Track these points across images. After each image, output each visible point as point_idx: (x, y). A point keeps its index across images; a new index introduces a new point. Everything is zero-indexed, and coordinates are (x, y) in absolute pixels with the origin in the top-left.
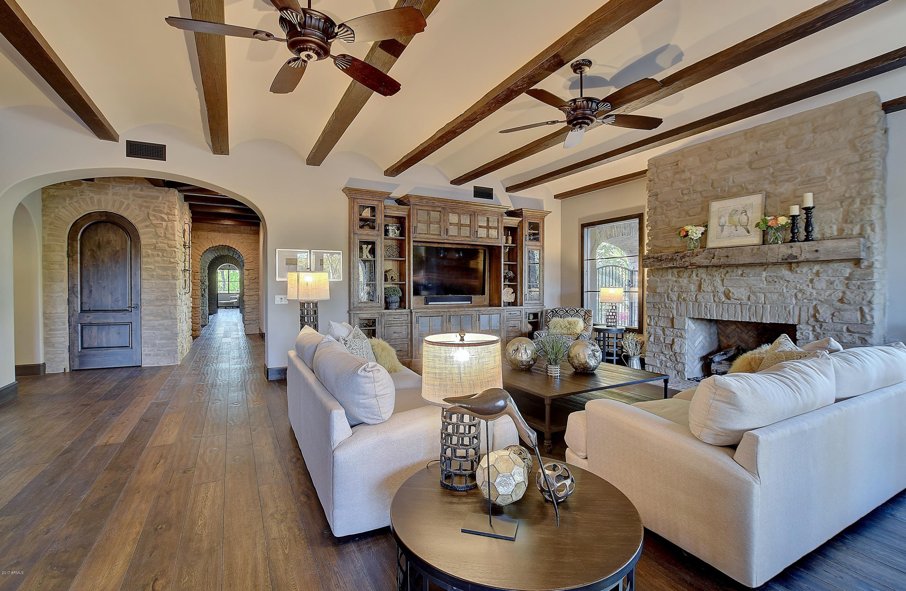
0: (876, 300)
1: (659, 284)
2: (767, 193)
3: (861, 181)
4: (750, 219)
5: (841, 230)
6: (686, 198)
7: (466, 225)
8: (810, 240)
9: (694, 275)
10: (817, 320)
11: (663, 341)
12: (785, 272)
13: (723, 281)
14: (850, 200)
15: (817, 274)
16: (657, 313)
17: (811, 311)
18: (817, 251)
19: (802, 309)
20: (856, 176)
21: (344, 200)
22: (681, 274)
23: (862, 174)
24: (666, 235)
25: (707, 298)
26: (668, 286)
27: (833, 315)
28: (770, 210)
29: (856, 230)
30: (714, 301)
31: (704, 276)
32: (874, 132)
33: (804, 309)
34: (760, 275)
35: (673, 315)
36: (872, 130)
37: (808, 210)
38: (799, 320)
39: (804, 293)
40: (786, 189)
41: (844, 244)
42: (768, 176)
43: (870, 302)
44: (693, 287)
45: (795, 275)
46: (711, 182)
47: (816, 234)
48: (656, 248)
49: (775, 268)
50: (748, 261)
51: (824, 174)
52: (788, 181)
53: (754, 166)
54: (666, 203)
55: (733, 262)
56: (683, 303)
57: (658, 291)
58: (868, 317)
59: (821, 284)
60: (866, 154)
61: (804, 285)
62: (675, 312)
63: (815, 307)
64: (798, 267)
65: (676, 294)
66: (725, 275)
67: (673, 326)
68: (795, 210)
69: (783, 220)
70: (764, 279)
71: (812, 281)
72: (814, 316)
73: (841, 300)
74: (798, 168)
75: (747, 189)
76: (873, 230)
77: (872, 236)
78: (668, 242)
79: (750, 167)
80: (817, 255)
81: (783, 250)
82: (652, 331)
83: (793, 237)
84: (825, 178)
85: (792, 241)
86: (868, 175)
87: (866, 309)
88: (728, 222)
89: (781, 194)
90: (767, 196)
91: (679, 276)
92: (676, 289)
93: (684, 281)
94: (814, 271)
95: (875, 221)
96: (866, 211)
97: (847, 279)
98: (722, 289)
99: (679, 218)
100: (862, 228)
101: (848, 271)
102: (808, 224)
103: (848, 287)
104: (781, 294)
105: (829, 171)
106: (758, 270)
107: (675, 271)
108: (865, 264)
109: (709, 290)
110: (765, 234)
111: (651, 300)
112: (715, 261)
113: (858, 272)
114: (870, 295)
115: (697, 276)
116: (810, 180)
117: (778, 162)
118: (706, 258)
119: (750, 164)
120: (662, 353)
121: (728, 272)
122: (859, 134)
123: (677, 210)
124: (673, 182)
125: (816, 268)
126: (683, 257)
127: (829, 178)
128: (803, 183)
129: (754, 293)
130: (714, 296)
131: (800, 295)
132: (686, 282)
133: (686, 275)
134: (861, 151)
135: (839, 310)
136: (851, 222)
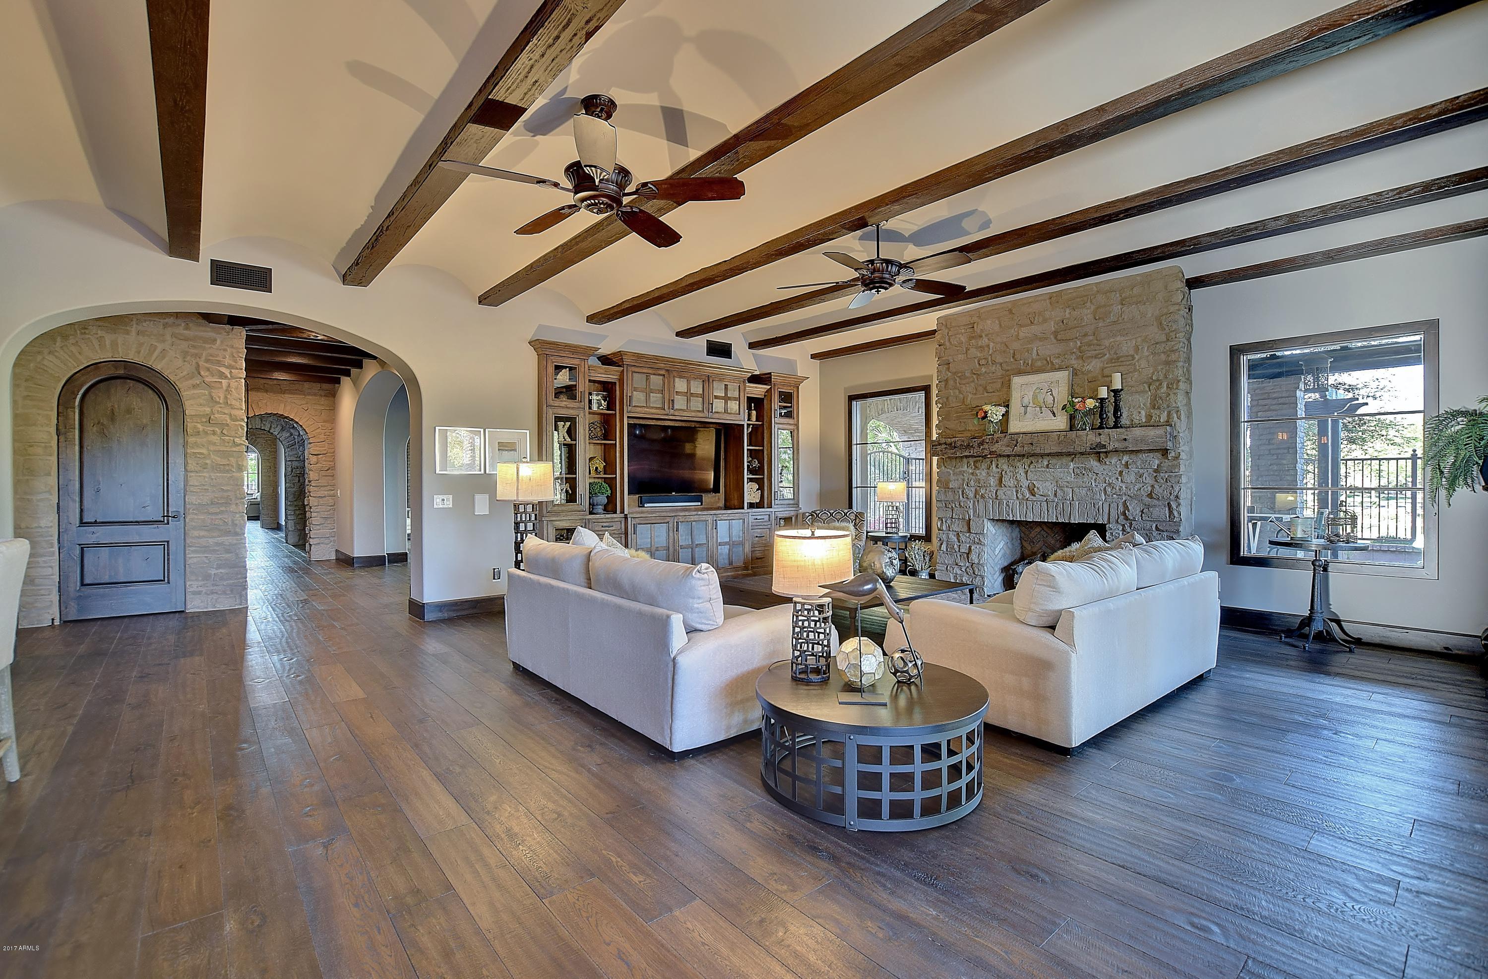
0: (1182, 495)
1: (952, 477)
2: (1074, 369)
3: (1167, 363)
4: (1056, 400)
5: (1149, 417)
6: (984, 370)
7: (697, 395)
8: (1118, 428)
9: (994, 466)
10: (1127, 518)
11: (957, 550)
12: (1093, 463)
13: (1026, 473)
14: (1157, 384)
15: (1127, 465)
16: (949, 514)
17: (1121, 508)
18: (1125, 440)
19: (1112, 505)
20: (1163, 357)
21: (532, 356)
22: (978, 465)
23: (1168, 356)
24: (960, 416)
25: (1008, 494)
26: (963, 480)
27: (1142, 512)
28: (1077, 390)
29: (1163, 418)
30: (1017, 498)
31: (1005, 467)
32: (1179, 310)
33: (1114, 505)
34: (1067, 466)
35: (969, 516)
36: (1177, 307)
37: (1116, 392)
38: (1109, 519)
39: (1113, 487)
40: (1094, 366)
41: (1152, 433)
42: (1075, 350)
43: (1177, 497)
44: (993, 481)
45: (1106, 467)
46: (1012, 352)
47: (1124, 421)
48: (948, 431)
49: (1082, 458)
50: (1055, 449)
51: (1132, 352)
52: (1096, 357)
53: (1059, 337)
54: (959, 375)
55: (1038, 451)
56: (981, 500)
57: (951, 487)
58: (1176, 514)
59: (1130, 477)
60: (1171, 334)
61: (1113, 478)
62: (971, 512)
63: (1125, 503)
64: (1107, 457)
65: (973, 490)
66: (1029, 467)
67: (969, 531)
68: (1103, 392)
69: (1091, 403)
70: (1072, 472)
71: (1121, 473)
72: (1124, 514)
73: (1150, 496)
74: (1107, 343)
75: (1052, 363)
76: (1179, 418)
77: (1178, 424)
78: (963, 424)
79: (1056, 338)
80: (1126, 444)
81: (1090, 438)
82: (944, 537)
83: (1101, 423)
84: (1133, 358)
85: (1101, 427)
86: (1173, 357)
87: (1174, 506)
88: (1031, 401)
89: (1089, 372)
90: (1075, 373)
91: (976, 467)
92: (972, 483)
93: (982, 473)
94: (1123, 462)
95: (1181, 408)
96: (1172, 396)
97: (1156, 471)
98: (1025, 483)
99: (975, 394)
100: (1169, 414)
101: (1157, 462)
102: (1117, 409)
103: (1156, 481)
104: (1090, 489)
105: (1137, 349)
106: (1065, 460)
107: (971, 460)
108: (1172, 455)
109: (1011, 485)
110: (1072, 418)
111: (943, 498)
112: (1018, 449)
113: (1166, 464)
114: (1177, 489)
115: (997, 467)
116: (1118, 358)
117: (1086, 335)
118: (1008, 446)
119: (1056, 334)
120: (957, 565)
121: (1032, 462)
122: (1165, 311)
123: (973, 385)
124: (967, 349)
125: (1126, 458)
126: (982, 443)
127: (1137, 357)
128: (1111, 361)
129: (1061, 488)
130: (1017, 492)
131: (1109, 490)
132: (985, 475)
133: (984, 466)
134: (1167, 330)
135: (1148, 507)
136: (1159, 408)
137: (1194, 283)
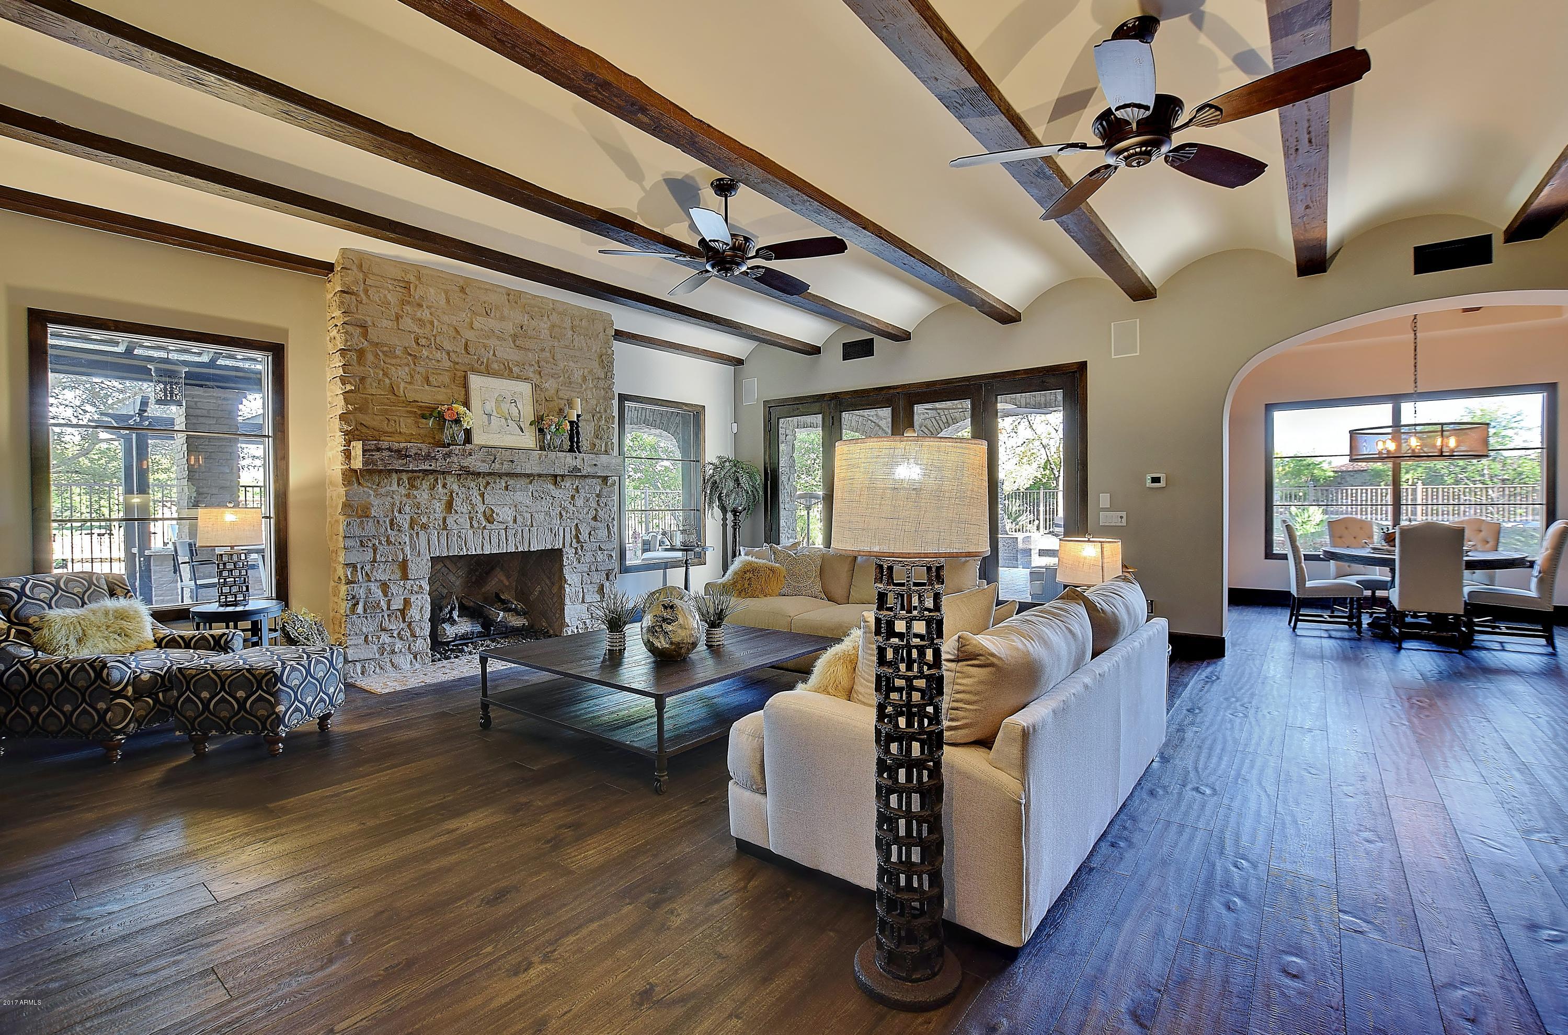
1: (376, 502)
2: (536, 385)
4: (521, 413)
5: (593, 445)
6: (425, 353)
8: (579, 451)
9: (440, 486)
10: (578, 541)
11: (385, 608)
12: (550, 487)
13: (482, 495)
15: (577, 490)
16: (369, 556)
17: (573, 532)
18: (595, 465)
19: (566, 530)
22: (417, 483)
23: (607, 392)
24: (387, 410)
25: (459, 520)
26: (393, 505)
27: (590, 534)
29: (604, 448)
30: (472, 526)
31: (455, 487)
32: (611, 354)
33: (568, 529)
35: (405, 555)
38: (564, 544)
39: (567, 511)
41: (614, 461)
42: (533, 363)
43: (613, 518)
44: (439, 507)
45: (560, 491)
46: (463, 341)
48: (364, 430)
49: (540, 481)
53: (518, 343)
54: (385, 349)
56: (422, 533)
57: (373, 514)
58: (612, 533)
59: (580, 501)
61: (567, 502)
62: (408, 549)
63: (576, 526)
64: (563, 481)
65: (408, 518)
66: (485, 488)
67: (405, 577)
71: (573, 497)
72: (575, 537)
73: (595, 518)
74: (561, 365)
75: (511, 370)
78: (392, 423)
79: (514, 342)
80: (595, 469)
81: (567, 460)
82: (362, 592)
83: (572, 446)
85: (572, 451)
87: (611, 527)
88: (495, 411)
90: (536, 388)
91: (412, 486)
92: (407, 509)
93: (423, 495)
94: (575, 487)
97: (598, 496)
98: (481, 508)
99: (410, 383)
100: (606, 444)
102: (578, 434)
103: (599, 505)
104: (547, 513)
105: (586, 379)
107: (405, 477)
109: (465, 511)
111: (358, 532)
112: (496, 467)
114: (613, 511)
115: (444, 486)
116: (569, 383)
117: (543, 350)
118: (484, 461)
119: (515, 337)
120: (383, 630)
121: (488, 483)
123: (407, 369)
124: (398, 318)
125: (577, 483)
126: (449, 455)
127: (584, 387)
128: (564, 384)
129: (520, 513)
130: (471, 519)
131: (564, 513)
132: (426, 497)
133: (426, 485)
135: (594, 529)
137: (620, 335)
